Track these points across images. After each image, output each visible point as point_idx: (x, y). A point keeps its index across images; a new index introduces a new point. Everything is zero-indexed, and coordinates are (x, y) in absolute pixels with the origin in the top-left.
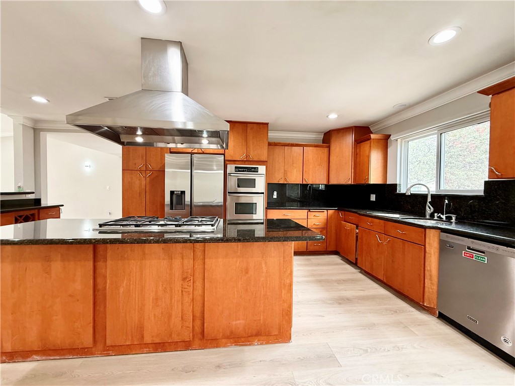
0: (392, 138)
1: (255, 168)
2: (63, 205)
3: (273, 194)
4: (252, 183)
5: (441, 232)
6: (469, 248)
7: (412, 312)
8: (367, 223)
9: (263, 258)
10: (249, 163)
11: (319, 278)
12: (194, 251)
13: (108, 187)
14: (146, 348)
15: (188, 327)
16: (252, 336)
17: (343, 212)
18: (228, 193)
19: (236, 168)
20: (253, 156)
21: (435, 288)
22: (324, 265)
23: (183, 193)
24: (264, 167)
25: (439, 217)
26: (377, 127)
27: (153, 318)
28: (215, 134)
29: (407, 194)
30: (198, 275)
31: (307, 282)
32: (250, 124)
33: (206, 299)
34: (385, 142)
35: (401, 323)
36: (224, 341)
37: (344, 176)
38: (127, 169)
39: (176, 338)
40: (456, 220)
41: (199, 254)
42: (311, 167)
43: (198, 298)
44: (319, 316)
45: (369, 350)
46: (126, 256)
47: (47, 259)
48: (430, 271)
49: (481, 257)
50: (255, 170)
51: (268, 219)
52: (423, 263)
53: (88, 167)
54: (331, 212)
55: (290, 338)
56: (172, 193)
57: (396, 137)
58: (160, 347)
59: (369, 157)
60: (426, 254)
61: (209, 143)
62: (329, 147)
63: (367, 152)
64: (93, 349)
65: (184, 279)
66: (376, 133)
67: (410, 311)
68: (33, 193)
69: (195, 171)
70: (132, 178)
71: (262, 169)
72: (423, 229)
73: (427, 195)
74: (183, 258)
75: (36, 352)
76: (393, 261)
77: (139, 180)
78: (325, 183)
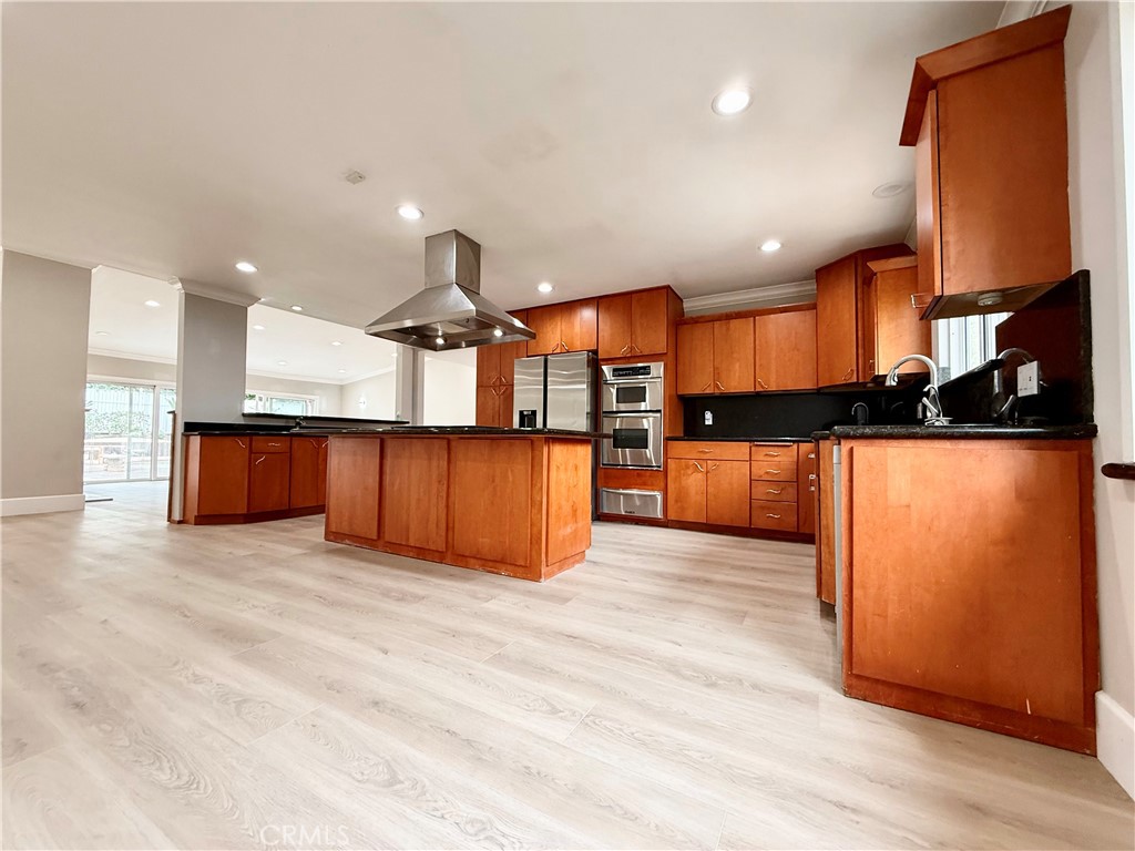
1: (645, 368)
4: (640, 394)
10: (635, 359)
15: (442, 536)
16: (498, 561)
18: (603, 412)
19: (616, 370)
20: (643, 346)
23: (534, 412)
24: (661, 365)
27: (416, 519)
32: (636, 294)
37: (841, 367)
38: (481, 385)
39: (432, 546)
42: (774, 354)
50: (646, 371)
55: (540, 576)
62: (816, 308)
64: (377, 544)
70: (485, 398)
71: (657, 368)
77: (493, 399)
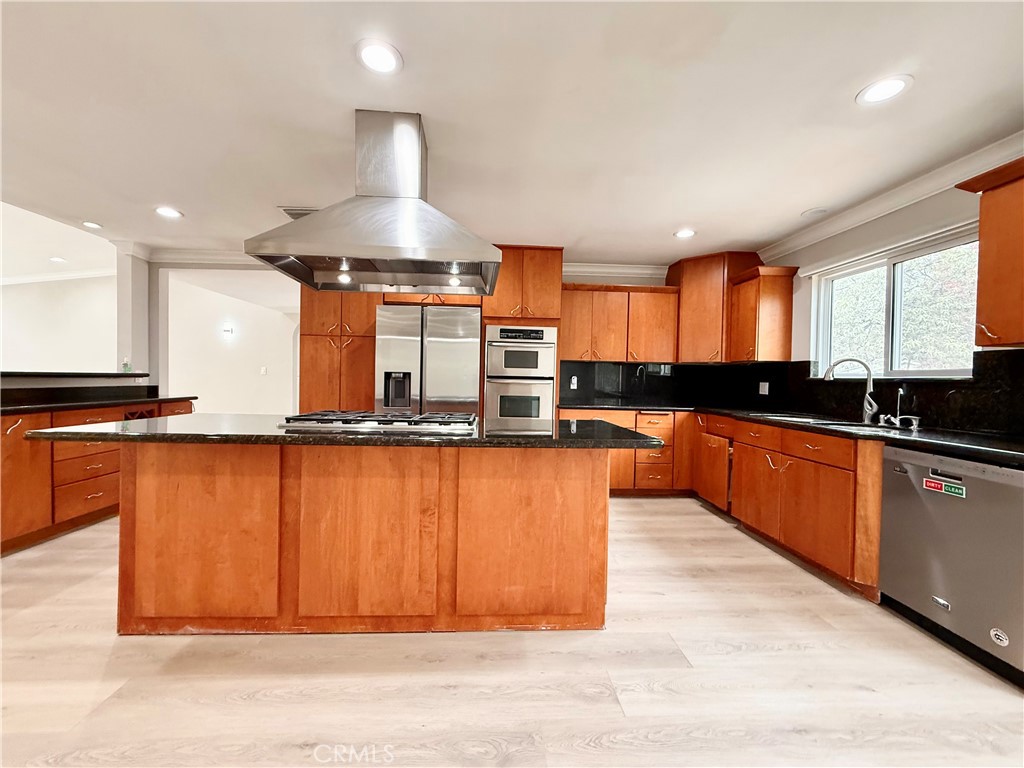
0: (801, 273)
1: (537, 332)
2: (196, 398)
3: (570, 382)
4: (530, 359)
5: (886, 445)
6: (935, 472)
7: (832, 594)
8: (750, 433)
9: (556, 479)
10: (526, 321)
11: (658, 535)
12: (440, 466)
13: (263, 370)
14: (361, 624)
15: (429, 592)
16: (536, 614)
17: (704, 416)
18: (488, 377)
19: (502, 331)
20: (533, 310)
21: (874, 549)
22: (668, 514)
23: (407, 375)
24: (554, 330)
25: (888, 421)
26: (772, 253)
27: (373, 573)
28: (474, 269)
29: (826, 379)
30: (447, 503)
31: (635, 540)
32: (529, 251)
33: (459, 545)
34: (787, 283)
35: (809, 610)
36: (489, 619)
37: (707, 348)
38: (309, 332)
39: (409, 610)
40: (919, 426)
41: (449, 469)
42: (644, 329)
43: (447, 545)
44: (656, 593)
45: (744, 647)
46: (331, 469)
47: (210, 471)
48: (866, 518)
49: (956, 488)
50: (538, 335)
51: (560, 421)
52: (851, 503)
53: (230, 332)
54: (681, 415)
55: (603, 622)
56: (388, 375)
57: (810, 271)
58: (383, 623)
59: (755, 310)
60: (859, 487)
61: (461, 285)
62: (679, 292)
63: (752, 302)
64: (277, 623)
65: (424, 511)
66: (769, 265)
67: (826, 593)
68: (147, 375)
69: (429, 339)
70: (316, 350)
71: (550, 334)
72: (852, 441)
73: (866, 380)
74: (422, 477)
75: (191, 620)
76: (797, 504)
77: (330, 353)
78: (670, 361)
